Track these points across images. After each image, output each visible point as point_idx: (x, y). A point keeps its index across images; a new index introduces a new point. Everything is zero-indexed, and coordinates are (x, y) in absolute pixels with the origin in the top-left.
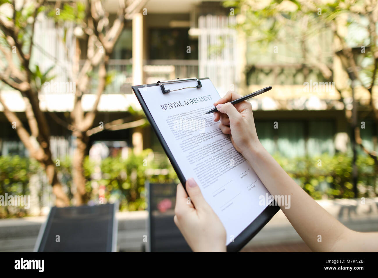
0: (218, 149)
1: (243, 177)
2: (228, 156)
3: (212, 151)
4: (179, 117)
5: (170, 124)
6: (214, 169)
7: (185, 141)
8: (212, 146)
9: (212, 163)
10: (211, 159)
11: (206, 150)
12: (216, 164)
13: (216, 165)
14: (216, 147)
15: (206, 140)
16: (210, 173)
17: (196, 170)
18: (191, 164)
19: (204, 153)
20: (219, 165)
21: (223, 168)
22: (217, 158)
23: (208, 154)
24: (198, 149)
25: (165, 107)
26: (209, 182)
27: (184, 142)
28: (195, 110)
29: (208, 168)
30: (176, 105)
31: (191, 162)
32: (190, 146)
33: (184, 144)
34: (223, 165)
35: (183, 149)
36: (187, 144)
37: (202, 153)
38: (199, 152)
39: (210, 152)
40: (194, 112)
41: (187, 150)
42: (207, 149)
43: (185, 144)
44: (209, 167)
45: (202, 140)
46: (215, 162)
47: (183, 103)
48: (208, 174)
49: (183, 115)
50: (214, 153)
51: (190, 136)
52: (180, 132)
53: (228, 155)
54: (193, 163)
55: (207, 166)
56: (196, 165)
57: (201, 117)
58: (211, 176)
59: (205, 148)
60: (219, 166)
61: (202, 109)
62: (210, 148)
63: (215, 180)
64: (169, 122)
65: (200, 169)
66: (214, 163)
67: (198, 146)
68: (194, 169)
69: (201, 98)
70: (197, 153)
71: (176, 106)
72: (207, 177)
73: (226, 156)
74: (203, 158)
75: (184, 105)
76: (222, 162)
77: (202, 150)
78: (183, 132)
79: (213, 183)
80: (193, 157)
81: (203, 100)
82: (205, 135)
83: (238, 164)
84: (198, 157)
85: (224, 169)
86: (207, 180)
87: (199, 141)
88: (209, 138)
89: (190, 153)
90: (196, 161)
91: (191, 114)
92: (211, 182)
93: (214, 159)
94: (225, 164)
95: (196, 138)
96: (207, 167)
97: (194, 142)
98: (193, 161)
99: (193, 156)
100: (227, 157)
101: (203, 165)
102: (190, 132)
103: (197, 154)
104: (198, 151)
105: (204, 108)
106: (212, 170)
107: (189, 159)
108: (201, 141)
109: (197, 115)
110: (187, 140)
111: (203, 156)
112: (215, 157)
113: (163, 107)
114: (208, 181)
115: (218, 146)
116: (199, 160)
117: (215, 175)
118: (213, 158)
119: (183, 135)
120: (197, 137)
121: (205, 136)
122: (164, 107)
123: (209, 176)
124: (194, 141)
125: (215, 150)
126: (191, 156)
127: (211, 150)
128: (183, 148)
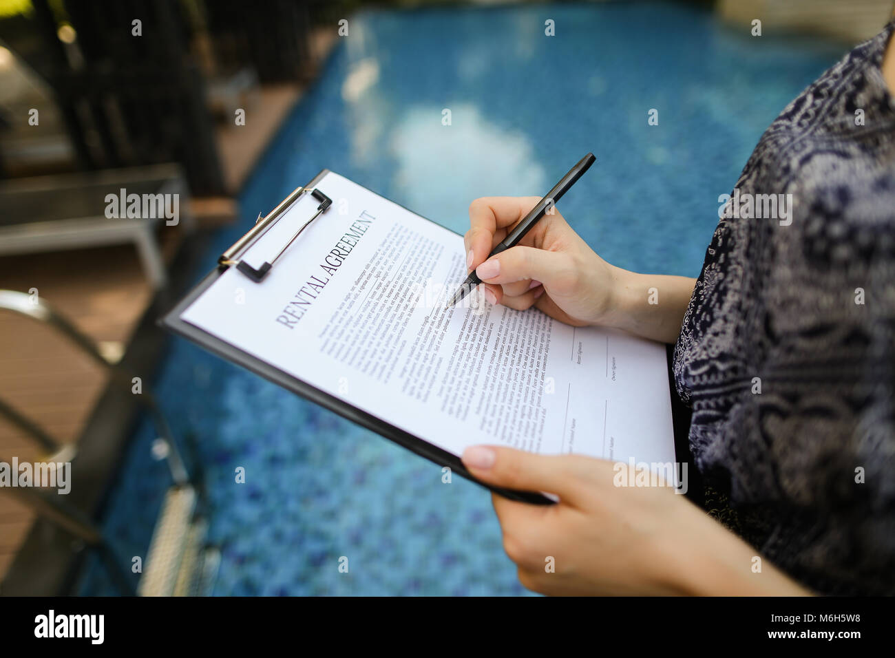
0: (486, 333)
1: (579, 358)
2: (515, 333)
3: (478, 348)
4: (342, 319)
5: (338, 354)
6: (516, 392)
7: (405, 370)
8: (468, 335)
9: (502, 378)
10: (493, 370)
11: (465, 357)
12: (510, 373)
13: (513, 377)
14: (477, 330)
15: (445, 330)
16: (517, 406)
17: (486, 426)
18: (464, 419)
19: (468, 367)
20: (518, 370)
21: (531, 371)
22: (501, 356)
23: (477, 365)
24: (449, 368)
25: (291, 318)
26: (534, 430)
27: (407, 375)
28: (364, 272)
29: (504, 398)
30: (310, 290)
31: (462, 414)
32: (426, 376)
33: (408, 380)
34: (526, 363)
35: (419, 396)
36: (415, 374)
37: (463, 372)
38: (455, 373)
39: (476, 354)
40: (364, 278)
41: (428, 392)
42: (466, 352)
43: (412, 381)
44: (505, 393)
45: (437, 339)
46: (504, 370)
47: (323, 275)
48: (516, 412)
49: (347, 303)
50: (485, 349)
51: (407, 349)
52: (376, 357)
53: (513, 329)
54: (466, 414)
55: (498, 394)
56: (478, 413)
57: (389, 282)
58: (527, 412)
59: (458, 354)
60: (520, 373)
61: (374, 258)
62: (468, 346)
63: (540, 414)
64: (331, 350)
65: (493, 415)
66: (506, 377)
67: (441, 360)
68: (482, 427)
69: (351, 233)
70: (453, 379)
71: (315, 294)
72: (521, 422)
73: (512, 336)
74: (475, 384)
75: (329, 276)
76: (516, 360)
77: (458, 365)
78: (383, 351)
79: (542, 427)
80: (455, 398)
81: (360, 236)
82: (433, 322)
83: (549, 336)
84: (465, 389)
85: (534, 373)
86: (526, 432)
87: (434, 347)
88: (448, 322)
89: (440, 394)
90: (469, 402)
91: (363, 287)
92: (538, 428)
93: (498, 365)
94: (527, 357)
95: (420, 342)
96: (501, 397)
97: (426, 359)
98: (464, 408)
99: (452, 394)
100: (515, 336)
101: (489, 400)
102: (398, 338)
103: (456, 382)
104: (451, 375)
105: (377, 254)
106: (515, 398)
107: (451, 412)
108: (436, 343)
109: (378, 283)
110: (407, 363)
111: (472, 378)
112: (496, 359)
113: (284, 320)
114: (530, 431)
115: (479, 325)
116: (472, 394)
117: (532, 402)
118: (494, 365)
119: (389, 357)
120: (422, 338)
121: (436, 324)
122: (287, 320)
123: (523, 415)
124: (424, 353)
125: (480, 340)
126: (450, 400)
127: (474, 351)
128: (416, 392)
